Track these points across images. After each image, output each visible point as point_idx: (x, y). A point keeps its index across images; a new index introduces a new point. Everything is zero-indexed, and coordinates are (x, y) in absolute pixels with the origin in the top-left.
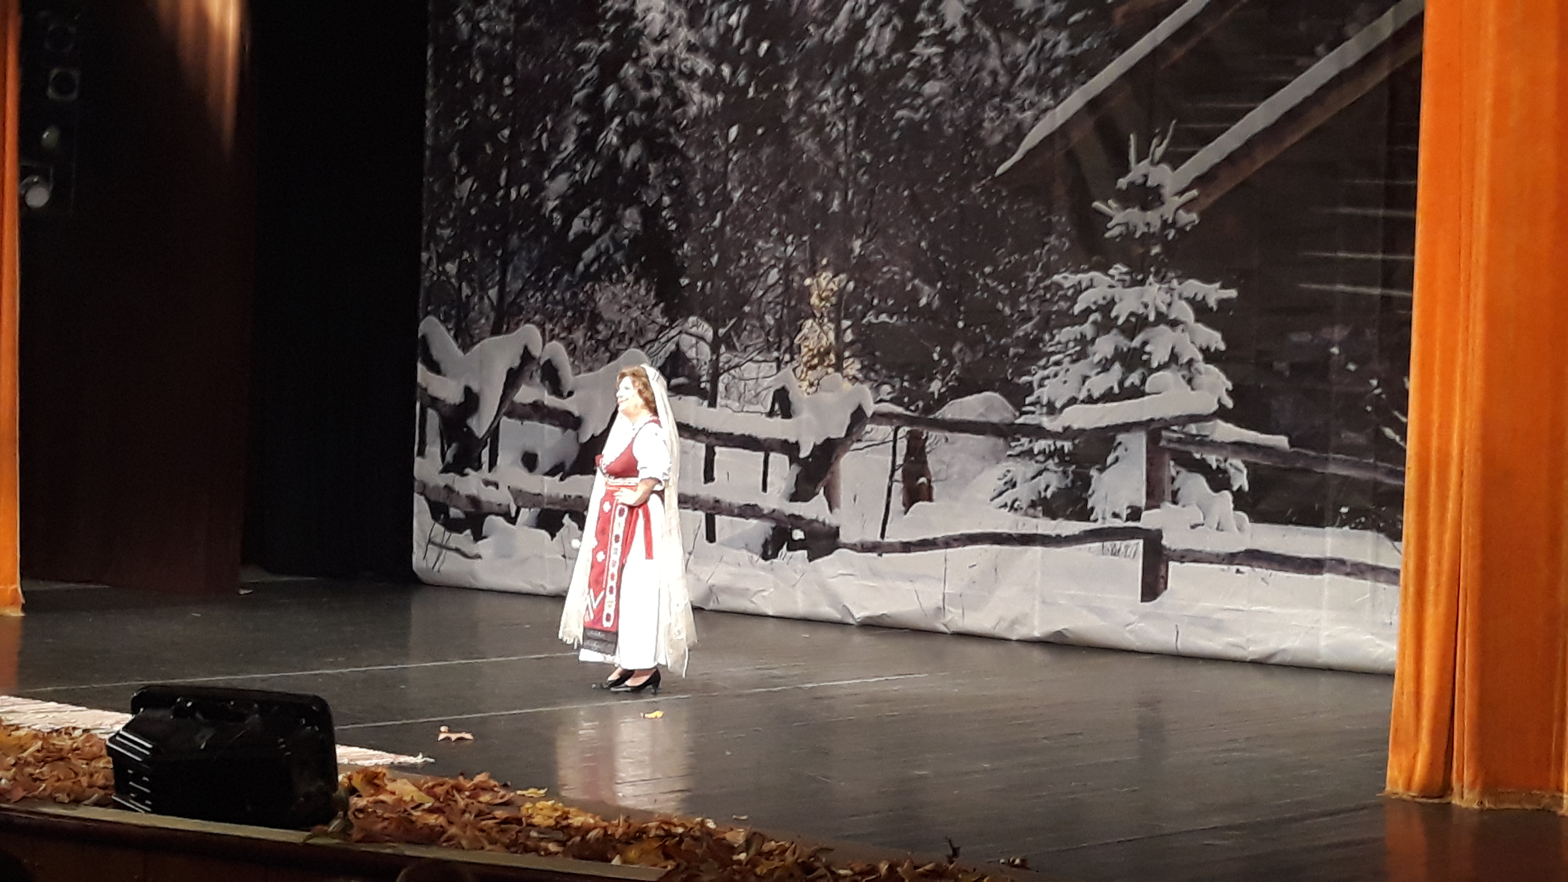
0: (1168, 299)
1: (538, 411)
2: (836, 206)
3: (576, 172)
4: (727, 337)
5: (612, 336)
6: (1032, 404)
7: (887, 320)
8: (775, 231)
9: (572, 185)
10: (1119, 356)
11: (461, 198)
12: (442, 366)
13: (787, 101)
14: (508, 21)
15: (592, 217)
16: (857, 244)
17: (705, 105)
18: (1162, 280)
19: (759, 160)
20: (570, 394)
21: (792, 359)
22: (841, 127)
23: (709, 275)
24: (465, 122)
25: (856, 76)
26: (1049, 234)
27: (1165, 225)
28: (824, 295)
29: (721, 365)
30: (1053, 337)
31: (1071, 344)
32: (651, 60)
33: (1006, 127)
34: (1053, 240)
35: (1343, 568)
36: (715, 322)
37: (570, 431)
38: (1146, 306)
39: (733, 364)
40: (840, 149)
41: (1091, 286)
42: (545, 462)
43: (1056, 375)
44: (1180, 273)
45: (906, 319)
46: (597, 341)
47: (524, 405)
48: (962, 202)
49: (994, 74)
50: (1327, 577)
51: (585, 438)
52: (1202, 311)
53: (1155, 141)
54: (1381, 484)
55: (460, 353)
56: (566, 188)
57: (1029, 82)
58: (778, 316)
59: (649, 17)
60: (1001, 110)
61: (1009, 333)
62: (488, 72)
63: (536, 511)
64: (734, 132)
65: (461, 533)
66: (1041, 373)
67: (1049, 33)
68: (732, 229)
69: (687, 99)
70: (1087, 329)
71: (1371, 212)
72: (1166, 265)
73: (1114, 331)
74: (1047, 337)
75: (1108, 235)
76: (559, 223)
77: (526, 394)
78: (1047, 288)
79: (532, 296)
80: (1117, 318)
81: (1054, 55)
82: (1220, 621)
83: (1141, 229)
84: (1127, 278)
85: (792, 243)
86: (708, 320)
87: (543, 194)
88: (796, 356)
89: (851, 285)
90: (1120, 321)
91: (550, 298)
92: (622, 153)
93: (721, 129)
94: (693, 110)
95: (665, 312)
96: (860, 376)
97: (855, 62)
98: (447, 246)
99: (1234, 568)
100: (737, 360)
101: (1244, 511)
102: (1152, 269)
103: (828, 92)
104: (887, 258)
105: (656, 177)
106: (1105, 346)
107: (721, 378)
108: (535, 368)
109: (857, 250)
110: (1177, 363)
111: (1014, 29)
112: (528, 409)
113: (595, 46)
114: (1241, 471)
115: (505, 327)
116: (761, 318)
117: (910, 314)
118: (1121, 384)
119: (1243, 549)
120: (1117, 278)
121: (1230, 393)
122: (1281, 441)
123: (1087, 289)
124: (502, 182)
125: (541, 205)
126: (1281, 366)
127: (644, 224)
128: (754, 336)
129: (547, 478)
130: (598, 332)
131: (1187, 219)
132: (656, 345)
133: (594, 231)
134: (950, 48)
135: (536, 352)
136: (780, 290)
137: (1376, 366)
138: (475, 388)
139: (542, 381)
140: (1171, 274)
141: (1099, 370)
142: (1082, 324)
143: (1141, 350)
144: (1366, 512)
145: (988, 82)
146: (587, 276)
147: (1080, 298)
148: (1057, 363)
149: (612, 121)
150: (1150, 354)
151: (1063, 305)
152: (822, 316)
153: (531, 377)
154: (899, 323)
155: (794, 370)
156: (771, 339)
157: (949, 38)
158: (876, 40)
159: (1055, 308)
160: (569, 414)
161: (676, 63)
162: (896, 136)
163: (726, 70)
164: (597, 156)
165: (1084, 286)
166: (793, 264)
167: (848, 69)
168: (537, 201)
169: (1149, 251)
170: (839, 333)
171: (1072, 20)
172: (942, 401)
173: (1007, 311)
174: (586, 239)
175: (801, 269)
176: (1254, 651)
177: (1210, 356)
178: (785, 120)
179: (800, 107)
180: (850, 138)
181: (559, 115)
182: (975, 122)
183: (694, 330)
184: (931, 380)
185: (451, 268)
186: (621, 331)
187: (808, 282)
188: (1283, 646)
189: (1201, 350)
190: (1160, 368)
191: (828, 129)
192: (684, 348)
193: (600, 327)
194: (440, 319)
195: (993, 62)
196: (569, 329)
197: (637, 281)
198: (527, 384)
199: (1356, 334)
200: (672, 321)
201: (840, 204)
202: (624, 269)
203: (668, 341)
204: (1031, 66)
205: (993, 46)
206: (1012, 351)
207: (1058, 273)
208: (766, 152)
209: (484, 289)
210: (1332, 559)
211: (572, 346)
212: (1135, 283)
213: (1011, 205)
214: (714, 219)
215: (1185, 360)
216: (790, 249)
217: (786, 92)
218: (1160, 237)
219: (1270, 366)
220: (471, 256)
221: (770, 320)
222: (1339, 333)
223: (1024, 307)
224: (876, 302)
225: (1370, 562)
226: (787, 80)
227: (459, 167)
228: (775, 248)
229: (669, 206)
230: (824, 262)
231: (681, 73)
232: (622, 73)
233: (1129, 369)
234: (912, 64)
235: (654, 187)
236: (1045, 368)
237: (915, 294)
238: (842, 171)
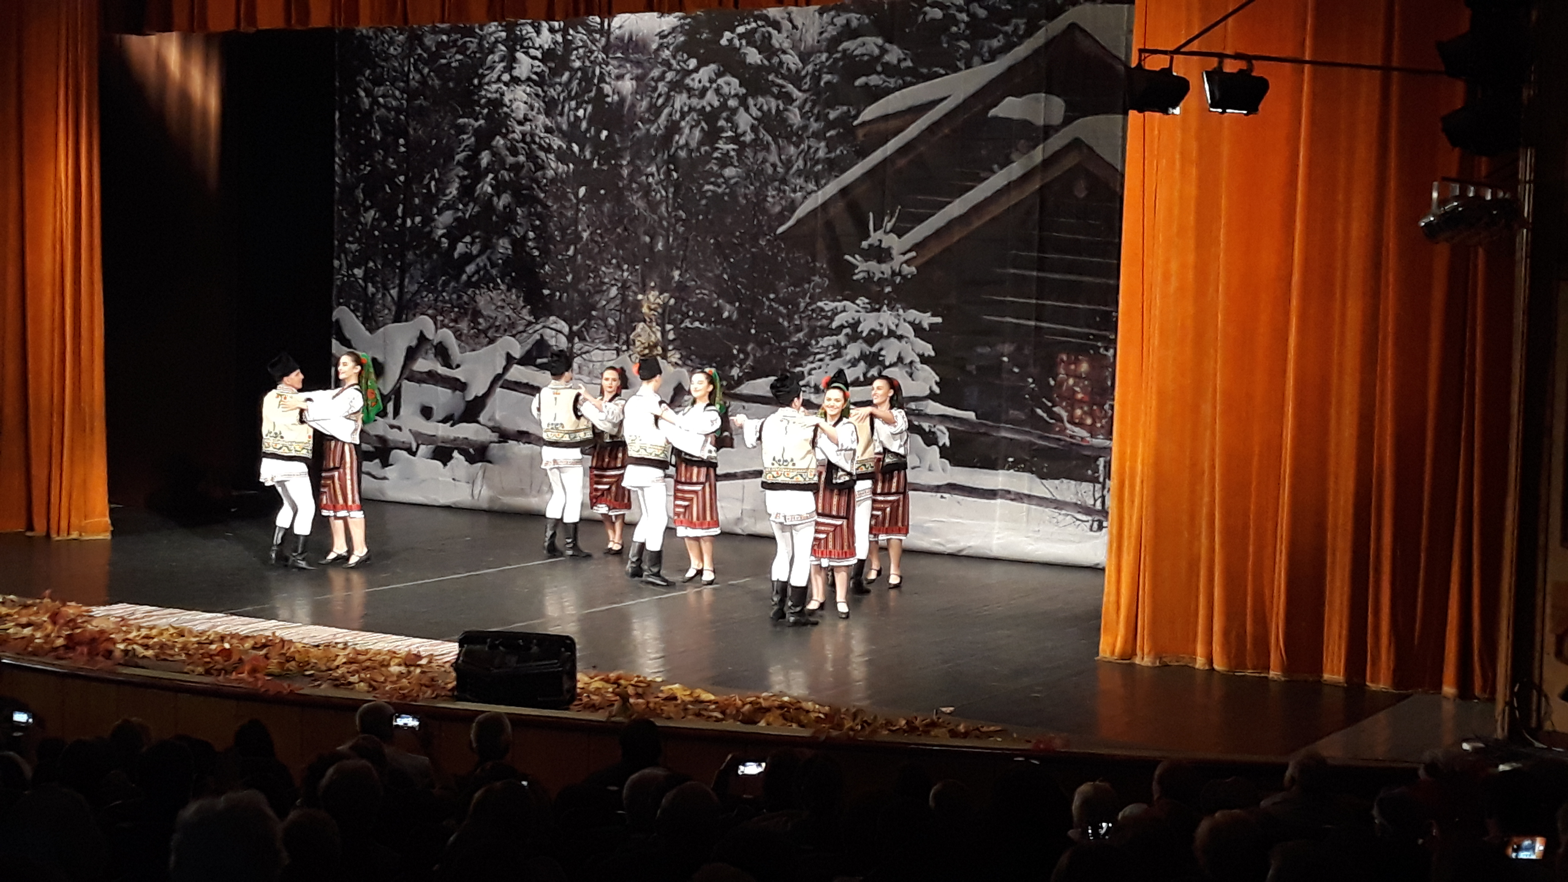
0: (897, 321)
1: (431, 377)
2: (660, 246)
3: (458, 210)
4: (580, 330)
5: (490, 327)
6: (804, 386)
7: (700, 326)
8: (614, 261)
9: (456, 219)
10: (863, 357)
11: (366, 224)
12: (353, 343)
13: (622, 172)
14: (402, 98)
15: (472, 243)
16: (676, 274)
17: (560, 170)
18: (892, 309)
19: (602, 212)
20: (458, 366)
21: (628, 349)
22: (664, 193)
23: (565, 288)
24: (369, 168)
25: (673, 159)
26: (815, 275)
27: (893, 272)
28: (653, 307)
29: (575, 351)
30: (817, 343)
31: (831, 348)
32: (517, 136)
33: (783, 202)
34: (817, 279)
35: (1008, 496)
36: (570, 322)
37: (458, 392)
38: (881, 325)
39: (584, 350)
40: (663, 208)
41: (844, 311)
42: (439, 414)
43: (820, 368)
44: (904, 305)
45: (713, 325)
46: (478, 330)
47: (421, 373)
48: (753, 250)
49: (774, 166)
50: (999, 501)
51: (470, 397)
52: (918, 330)
53: (886, 219)
54: (1035, 444)
55: (367, 333)
56: (452, 220)
57: (799, 173)
58: (617, 319)
59: (514, 107)
60: (779, 190)
61: (787, 339)
62: (385, 132)
63: (432, 447)
64: (582, 191)
65: (371, 461)
66: (810, 366)
67: (813, 142)
68: (582, 258)
69: (546, 165)
70: (842, 338)
71: (1027, 273)
72: (894, 299)
73: (860, 341)
74: (813, 342)
75: (855, 277)
76: (446, 245)
77: (422, 365)
78: (813, 311)
79: (426, 296)
80: (862, 332)
81: (816, 157)
82: (928, 528)
83: (878, 275)
84: (869, 306)
85: (628, 270)
86: (564, 320)
87: (433, 224)
88: (631, 347)
89: (672, 301)
90: (864, 334)
91: (441, 298)
92: (495, 199)
93: (573, 189)
94: (550, 173)
95: (531, 313)
96: (680, 362)
97: (673, 150)
98: (354, 256)
99: (939, 495)
100: (586, 348)
101: (947, 459)
102: (886, 302)
103: (653, 169)
104: (699, 283)
105: (523, 217)
106: (853, 350)
107: (576, 360)
108: (429, 347)
109: (677, 278)
110: (902, 363)
111: (788, 139)
112: (425, 376)
113: (472, 121)
114: (944, 433)
115: (404, 316)
116: (605, 320)
117: (715, 322)
118: (865, 375)
119: (945, 482)
120: (862, 305)
121: (937, 383)
122: (971, 415)
123: (842, 312)
124: (400, 214)
125: (431, 232)
126: (972, 368)
127: (513, 250)
128: (600, 331)
129: (441, 424)
130: (479, 324)
131: (910, 270)
132: (525, 335)
133: (475, 252)
134: (743, 146)
135: (430, 335)
136: (618, 302)
137: (1032, 370)
138: (380, 358)
139: (435, 356)
140: (898, 306)
141: (850, 365)
142: (836, 335)
143: (877, 354)
144: (1024, 461)
145: (770, 171)
146: (469, 284)
147: (837, 318)
148: (821, 360)
149: (487, 176)
150: (883, 356)
151: (825, 322)
152: (651, 321)
153: (426, 353)
154: (709, 329)
155: (630, 356)
156: (612, 335)
157: (742, 139)
158: (688, 136)
159: (819, 324)
160: (458, 380)
161: (537, 140)
162: (704, 202)
163: (576, 148)
164: (475, 201)
165: (839, 310)
166: (628, 284)
167: (669, 155)
168: (428, 229)
169: (883, 290)
170: (664, 333)
171: (828, 135)
172: (740, 382)
173: (786, 324)
174: (468, 258)
175: (634, 288)
176: (950, 548)
177: (924, 359)
178: (621, 185)
179: (632, 178)
180: (671, 201)
181: (445, 168)
182: (761, 197)
183: (553, 326)
184: (732, 366)
185: (359, 272)
186: (497, 323)
187: (640, 297)
188: (969, 545)
189: (919, 355)
190: (891, 366)
191: (653, 193)
192: (546, 338)
193: (481, 320)
194: (349, 307)
195: (773, 158)
196: (455, 321)
197: (509, 290)
198: (424, 358)
199: (1019, 349)
200: (537, 318)
201: (662, 246)
202: (499, 281)
203: (535, 332)
204: (800, 163)
205: (773, 147)
206: (789, 351)
207: (821, 301)
208: (607, 207)
209: (386, 289)
210: (1002, 490)
211: (459, 333)
212: (874, 310)
213: (787, 254)
214: (568, 250)
215: (907, 361)
216: (626, 274)
217: (621, 166)
218: (890, 282)
219: (963, 369)
220: (376, 266)
221: (611, 322)
222: (1008, 348)
223: (797, 322)
224: (691, 313)
225: (1026, 492)
226: (622, 157)
227: (364, 201)
228: (615, 273)
229: (534, 239)
230: (652, 284)
231: (541, 147)
232: (494, 143)
233: (870, 366)
234: (716, 155)
235: (520, 224)
236: (812, 362)
237: (719, 310)
238: (665, 223)
